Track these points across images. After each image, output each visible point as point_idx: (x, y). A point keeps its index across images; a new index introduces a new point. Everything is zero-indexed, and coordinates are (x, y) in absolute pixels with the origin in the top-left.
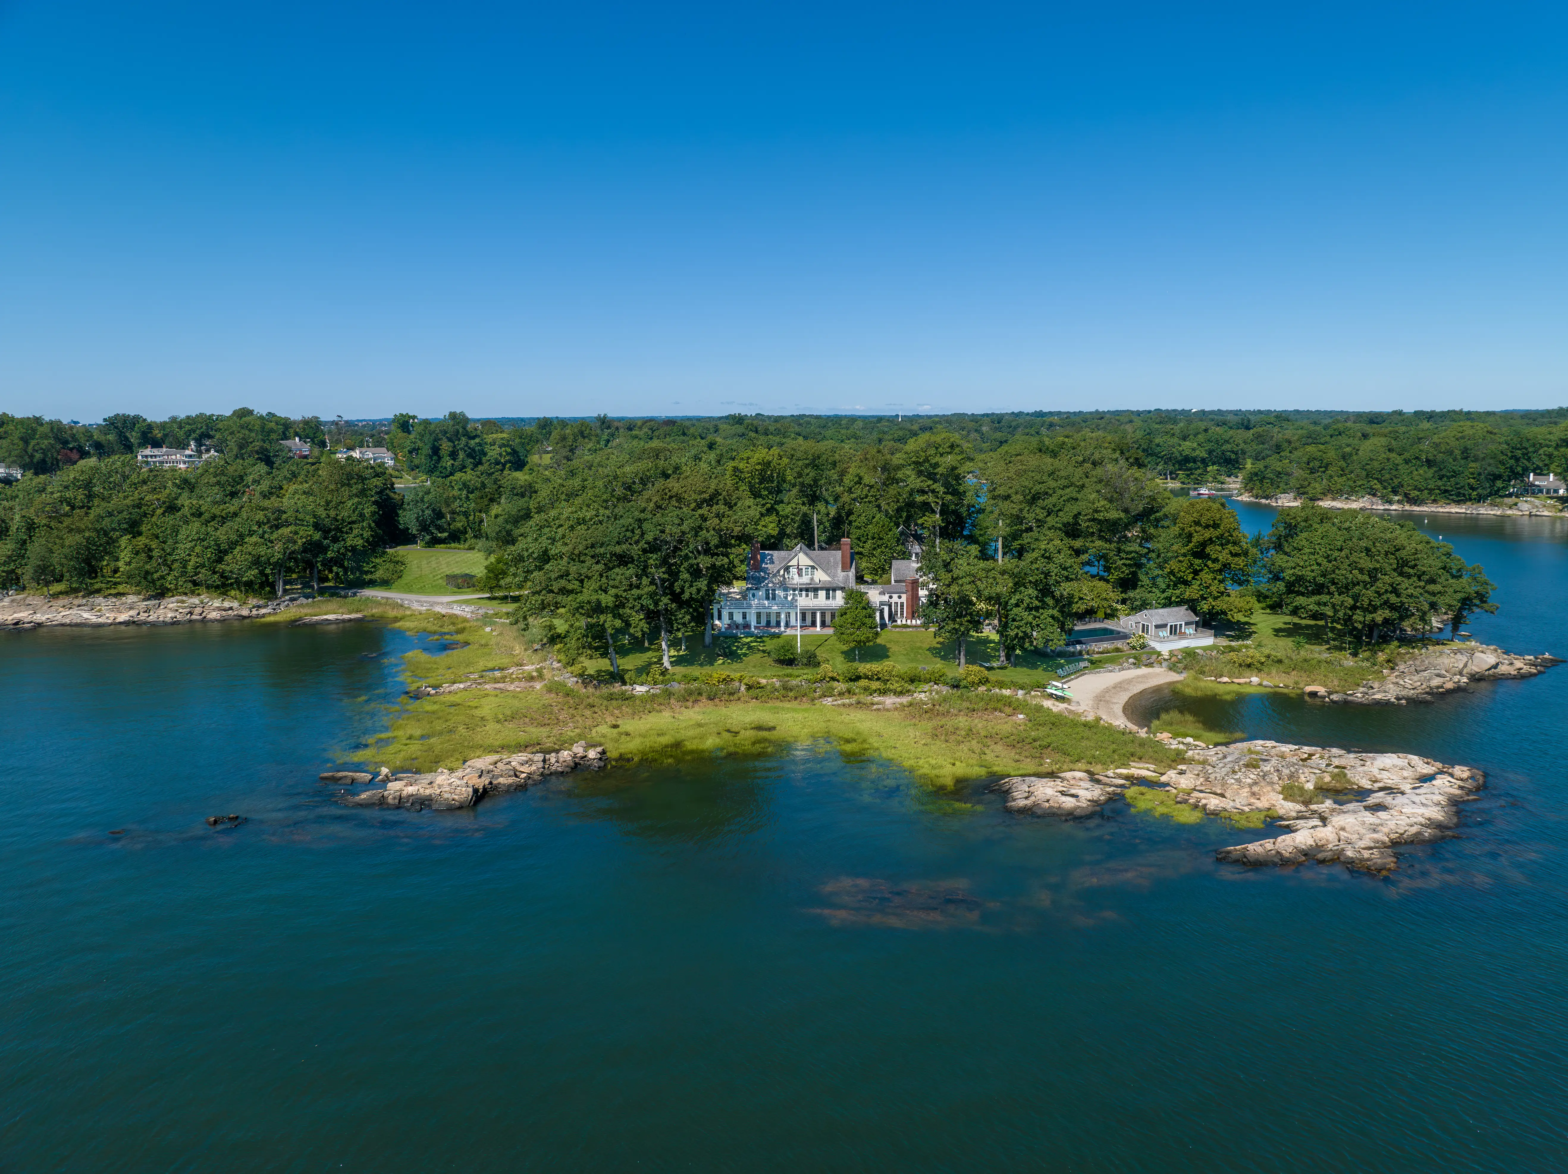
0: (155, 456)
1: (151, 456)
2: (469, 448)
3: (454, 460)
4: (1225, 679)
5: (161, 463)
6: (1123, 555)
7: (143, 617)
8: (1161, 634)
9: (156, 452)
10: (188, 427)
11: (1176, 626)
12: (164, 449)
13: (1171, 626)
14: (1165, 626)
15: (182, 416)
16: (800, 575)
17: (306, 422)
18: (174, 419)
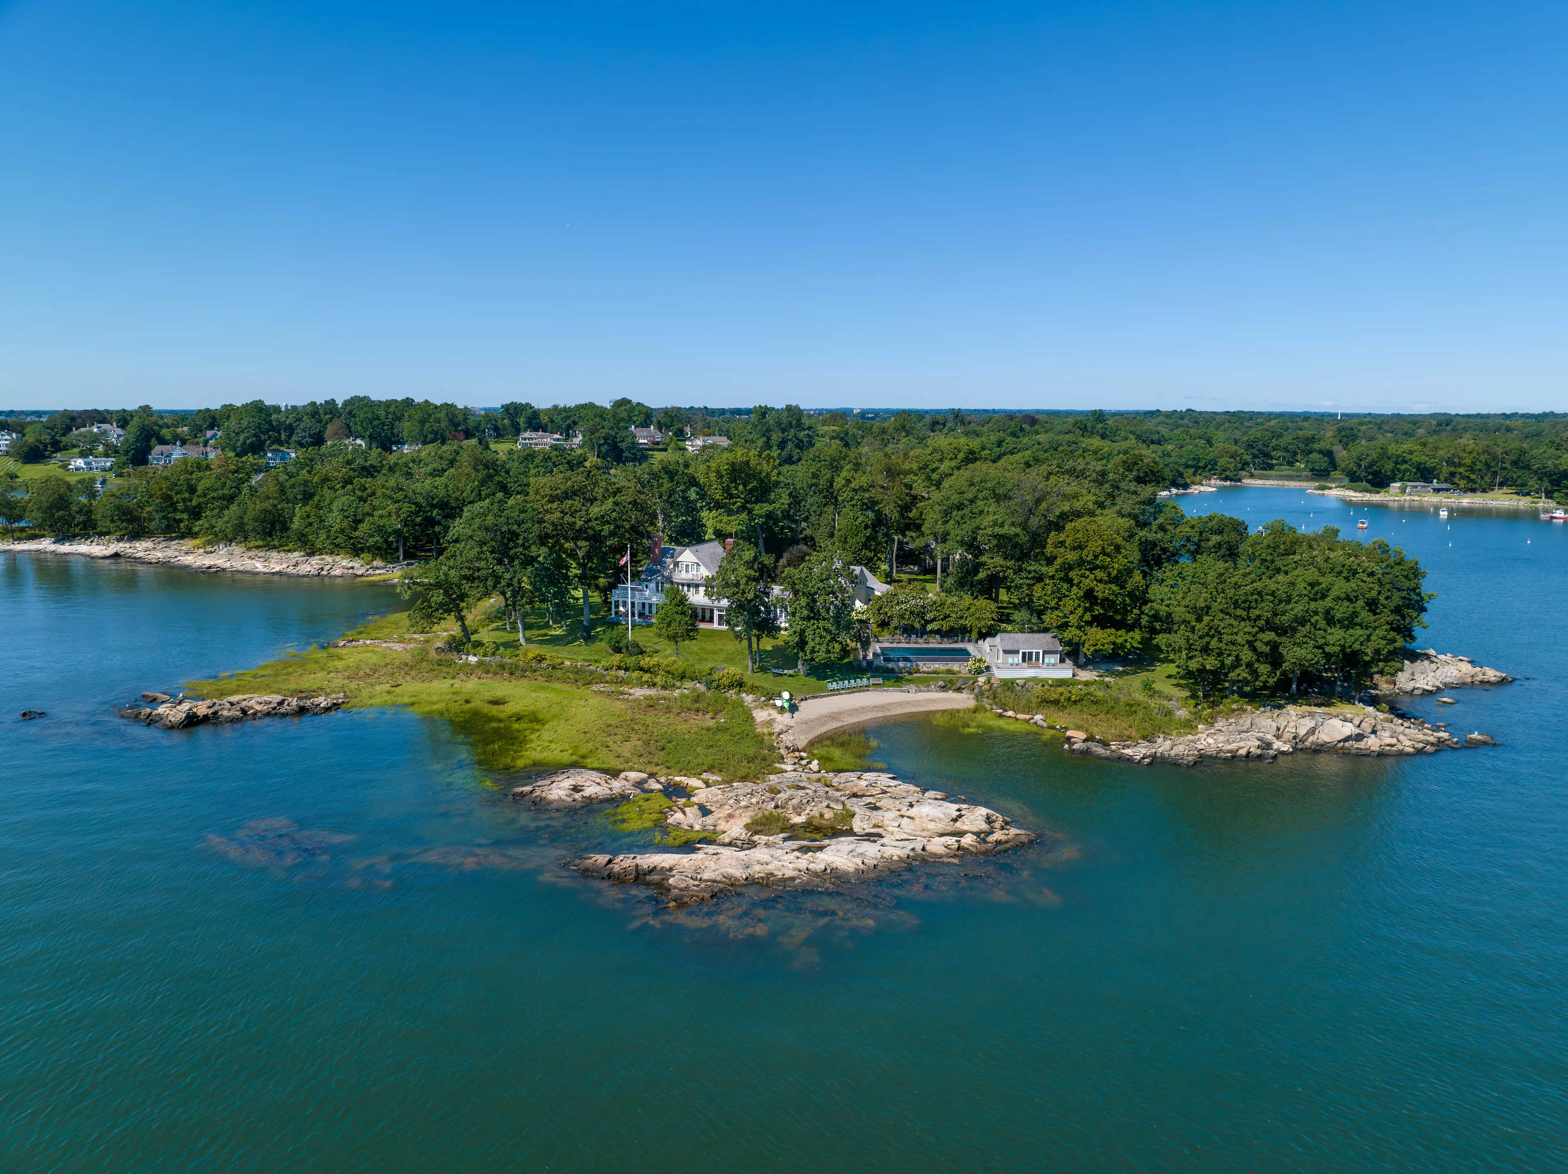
0: (532, 439)
1: (529, 439)
2: (797, 439)
3: (782, 449)
4: (1010, 713)
5: (536, 444)
6: (1023, 574)
7: (291, 570)
8: (1010, 660)
9: (534, 435)
10: (564, 414)
11: (1031, 654)
12: (540, 433)
13: (1024, 654)
14: (1017, 652)
15: (562, 405)
16: (687, 571)
17: (666, 412)
18: (555, 407)
